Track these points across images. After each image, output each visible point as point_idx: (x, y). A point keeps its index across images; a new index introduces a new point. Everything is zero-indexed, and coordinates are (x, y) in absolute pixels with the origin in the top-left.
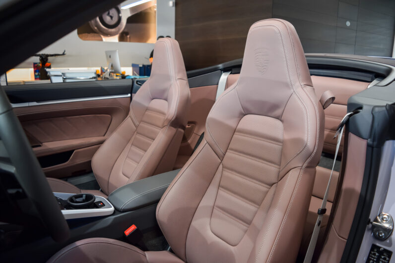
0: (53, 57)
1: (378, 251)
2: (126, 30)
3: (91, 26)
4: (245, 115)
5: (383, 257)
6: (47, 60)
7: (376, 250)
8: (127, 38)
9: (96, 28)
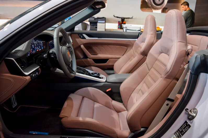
0: (127, 19)
1: (186, 125)
2: (166, 7)
3: (148, 4)
4: (162, 53)
5: (187, 127)
6: (124, 20)
7: (186, 124)
8: (166, 11)
9: (150, 5)
